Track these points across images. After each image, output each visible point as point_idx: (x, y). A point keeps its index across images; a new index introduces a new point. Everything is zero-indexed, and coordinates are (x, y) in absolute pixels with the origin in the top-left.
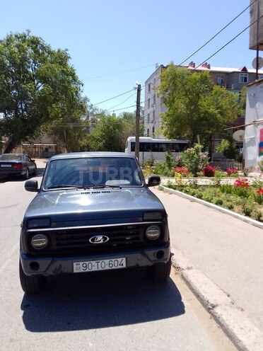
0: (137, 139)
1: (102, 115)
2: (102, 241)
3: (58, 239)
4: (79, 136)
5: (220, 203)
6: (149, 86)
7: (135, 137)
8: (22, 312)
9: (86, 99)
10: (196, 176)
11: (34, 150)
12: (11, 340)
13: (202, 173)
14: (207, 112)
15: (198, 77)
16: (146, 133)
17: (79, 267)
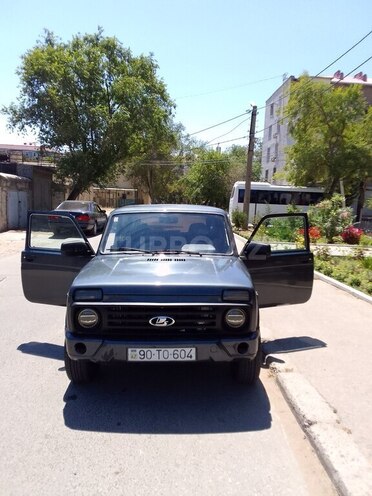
0: (248, 185)
1: (201, 149)
2: (165, 324)
3: (110, 317)
4: (168, 179)
5: (356, 284)
6: (272, 107)
7: (244, 183)
8: (65, 404)
9: (180, 127)
10: (331, 242)
11: (107, 196)
12: (46, 436)
13: (340, 238)
14: (354, 147)
15: (345, 94)
16: (263, 176)
17: (135, 354)
